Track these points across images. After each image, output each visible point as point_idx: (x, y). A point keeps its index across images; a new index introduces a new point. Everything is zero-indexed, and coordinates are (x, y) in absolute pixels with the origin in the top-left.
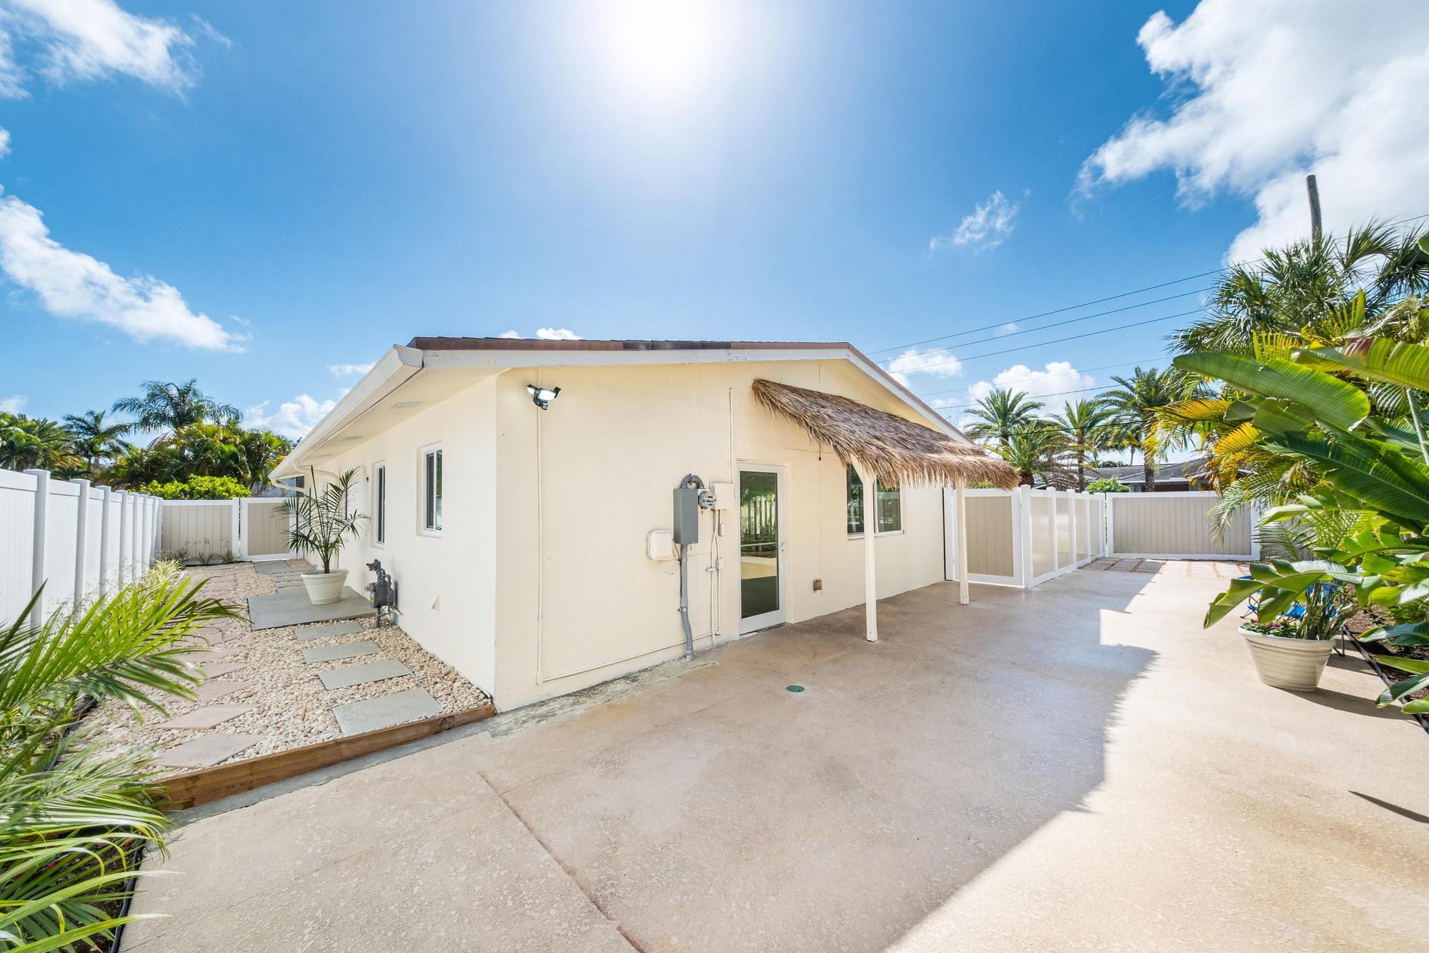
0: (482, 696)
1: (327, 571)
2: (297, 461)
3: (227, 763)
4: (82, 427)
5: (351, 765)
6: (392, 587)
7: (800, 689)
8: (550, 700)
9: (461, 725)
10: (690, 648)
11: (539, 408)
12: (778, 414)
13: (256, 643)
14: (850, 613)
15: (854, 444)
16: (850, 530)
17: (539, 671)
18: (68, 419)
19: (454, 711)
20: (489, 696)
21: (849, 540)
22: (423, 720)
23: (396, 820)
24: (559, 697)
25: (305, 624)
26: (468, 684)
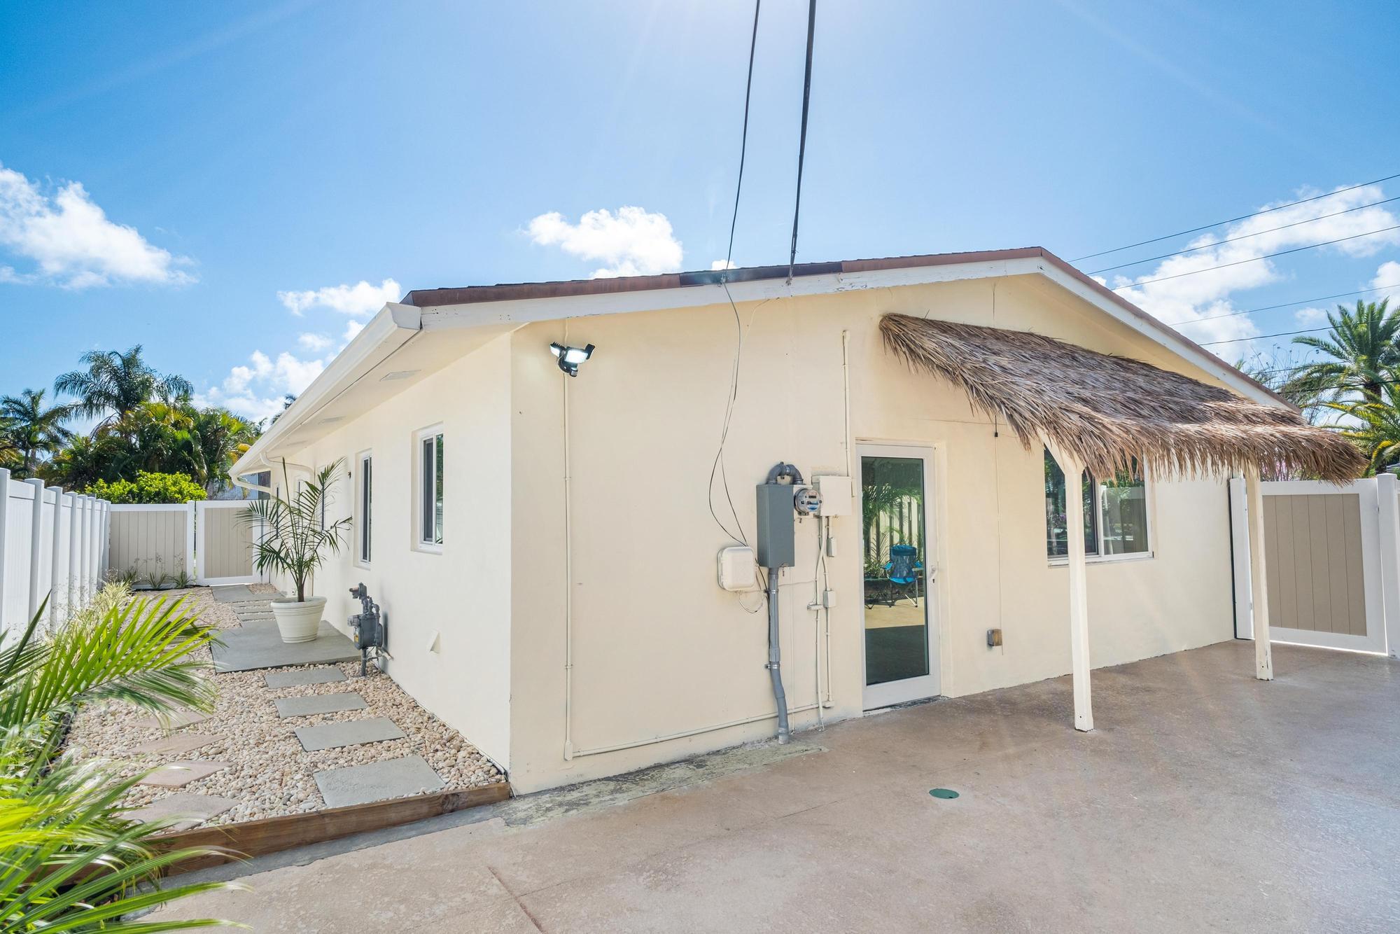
0: (494, 771)
1: (301, 599)
2: (264, 451)
3: (201, 827)
4: (19, 412)
5: (338, 845)
6: (381, 621)
7: (952, 795)
8: (582, 783)
9: (467, 807)
10: (784, 724)
11: (567, 374)
12: (920, 367)
13: (222, 688)
14: (1054, 685)
15: (1041, 412)
16: (1050, 552)
17: (568, 741)
18: (5, 402)
19: (459, 788)
20: (503, 771)
21: (1050, 566)
22: (421, 796)
23: (391, 914)
24: (595, 781)
25: (277, 667)
26: (475, 755)
